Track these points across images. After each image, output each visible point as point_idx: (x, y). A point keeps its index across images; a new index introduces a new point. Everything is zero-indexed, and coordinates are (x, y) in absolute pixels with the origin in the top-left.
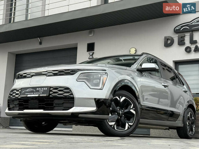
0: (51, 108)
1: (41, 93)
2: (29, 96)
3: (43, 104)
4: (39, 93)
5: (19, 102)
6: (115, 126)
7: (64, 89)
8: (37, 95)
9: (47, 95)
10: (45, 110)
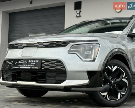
0: (43, 81)
1: (34, 65)
2: (21, 67)
3: (35, 77)
4: (31, 65)
5: (12, 73)
6: (108, 96)
7: (56, 62)
8: (29, 68)
9: (39, 68)
10: (37, 82)
